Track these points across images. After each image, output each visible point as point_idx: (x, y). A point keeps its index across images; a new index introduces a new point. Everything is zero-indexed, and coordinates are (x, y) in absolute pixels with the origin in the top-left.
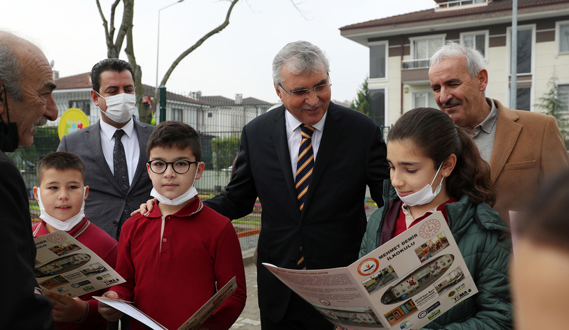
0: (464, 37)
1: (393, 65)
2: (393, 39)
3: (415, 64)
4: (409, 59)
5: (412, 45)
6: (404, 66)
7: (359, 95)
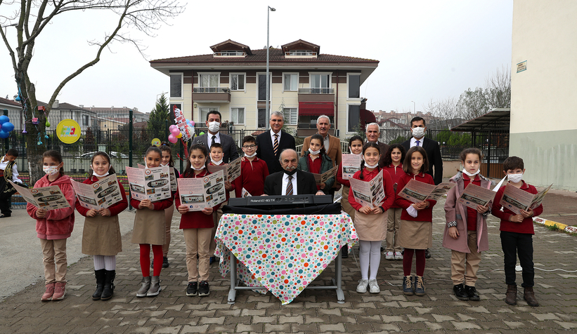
0: (232, 75)
1: (186, 89)
2: (186, 72)
3: (202, 89)
4: (197, 86)
5: (199, 77)
6: (194, 90)
7: (157, 106)
